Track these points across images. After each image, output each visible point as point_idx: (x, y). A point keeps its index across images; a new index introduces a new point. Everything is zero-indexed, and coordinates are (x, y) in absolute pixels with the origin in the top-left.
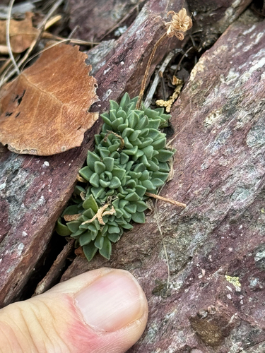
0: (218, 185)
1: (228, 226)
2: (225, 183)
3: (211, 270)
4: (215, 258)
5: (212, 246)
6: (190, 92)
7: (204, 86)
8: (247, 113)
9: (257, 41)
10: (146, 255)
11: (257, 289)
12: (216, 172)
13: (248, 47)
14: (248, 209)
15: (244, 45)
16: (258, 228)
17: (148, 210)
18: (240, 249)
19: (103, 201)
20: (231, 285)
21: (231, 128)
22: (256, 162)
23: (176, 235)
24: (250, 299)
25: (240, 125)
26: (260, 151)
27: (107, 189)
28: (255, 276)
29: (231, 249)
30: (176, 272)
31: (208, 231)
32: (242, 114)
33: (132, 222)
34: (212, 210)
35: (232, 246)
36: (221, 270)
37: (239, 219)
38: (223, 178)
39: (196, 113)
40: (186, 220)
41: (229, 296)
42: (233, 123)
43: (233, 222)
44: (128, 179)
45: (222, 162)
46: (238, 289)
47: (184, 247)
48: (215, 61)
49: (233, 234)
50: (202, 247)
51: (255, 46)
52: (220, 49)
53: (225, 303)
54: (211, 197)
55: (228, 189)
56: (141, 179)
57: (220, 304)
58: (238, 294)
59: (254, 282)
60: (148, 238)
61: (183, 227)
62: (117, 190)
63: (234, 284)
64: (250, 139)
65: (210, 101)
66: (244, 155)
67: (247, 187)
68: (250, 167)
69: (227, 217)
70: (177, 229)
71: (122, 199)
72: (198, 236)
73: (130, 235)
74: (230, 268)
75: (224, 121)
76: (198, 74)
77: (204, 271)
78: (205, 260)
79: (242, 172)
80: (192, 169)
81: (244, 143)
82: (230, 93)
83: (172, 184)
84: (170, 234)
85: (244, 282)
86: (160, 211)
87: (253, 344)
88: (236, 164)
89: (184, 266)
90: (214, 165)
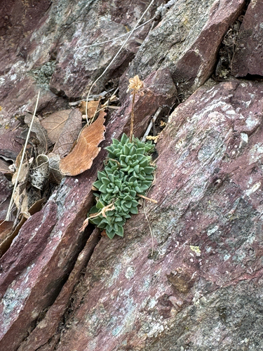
0: (182, 187)
1: (190, 212)
2: (185, 185)
3: (182, 242)
4: (184, 234)
5: (182, 226)
6: (168, 130)
7: (176, 125)
8: (198, 139)
9: (213, 95)
10: (143, 233)
11: (211, 254)
12: (180, 179)
13: (208, 100)
14: (201, 201)
15: (206, 98)
16: (208, 214)
17: (139, 206)
18: (198, 227)
19: (109, 202)
20: (194, 252)
21: (189, 149)
22: (204, 170)
23: (160, 220)
24: (207, 261)
25: (194, 147)
26: (206, 163)
27: (112, 194)
28: (209, 245)
29: (192, 228)
30: (162, 243)
31: (178, 217)
32: (195, 140)
33: (130, 213)
34: (179, 203)
35: (193, 226)
36: (187, 242)
37: (196, 208)
38: (185, 182)
39: (172, 142)
40: (164, 210)
41: (192, 260)
42: (190, 146)
43: (193, 210)
44: (124, 187)
45: (184, 171)
46: (199, 254)
47: (166, 228)
48: (185, 109)
49: (193, 218)
50: (176, 227)
51: (212, 99)
52: (189, 102)
53: (188, 265)
54: (178, 195)
55: (188, 189)
56: (133, 186)
57: (184, 266)
58: (198, 258)
59: (209, 250)
60: (142, 223)
61: (163, 214)
62: (118, 194)
63: (196, 251)
64: (200, 156)
65: (179, 134)
66: (197, 167)
67: (199, 187)
68: (201, 174)
69: (189, 207)
70: (160, 216)
71: (121, 200)
72: (173, 220)
73: (131, 222)
74: (192, 240)
75: (186, 145)
76: (173, 118)
77: (178, 243)
78: (178, 235)
79: (196, 177)
80: (167, 177)
81: (196, 159)
82: (191, 128)
83: (155, 187)
84: (156, 219)
85: (202, 249)
86: (148, 205)
87: (208, 293)
88: (192, 173)
89: (167, 239)
90: (178, 174)
